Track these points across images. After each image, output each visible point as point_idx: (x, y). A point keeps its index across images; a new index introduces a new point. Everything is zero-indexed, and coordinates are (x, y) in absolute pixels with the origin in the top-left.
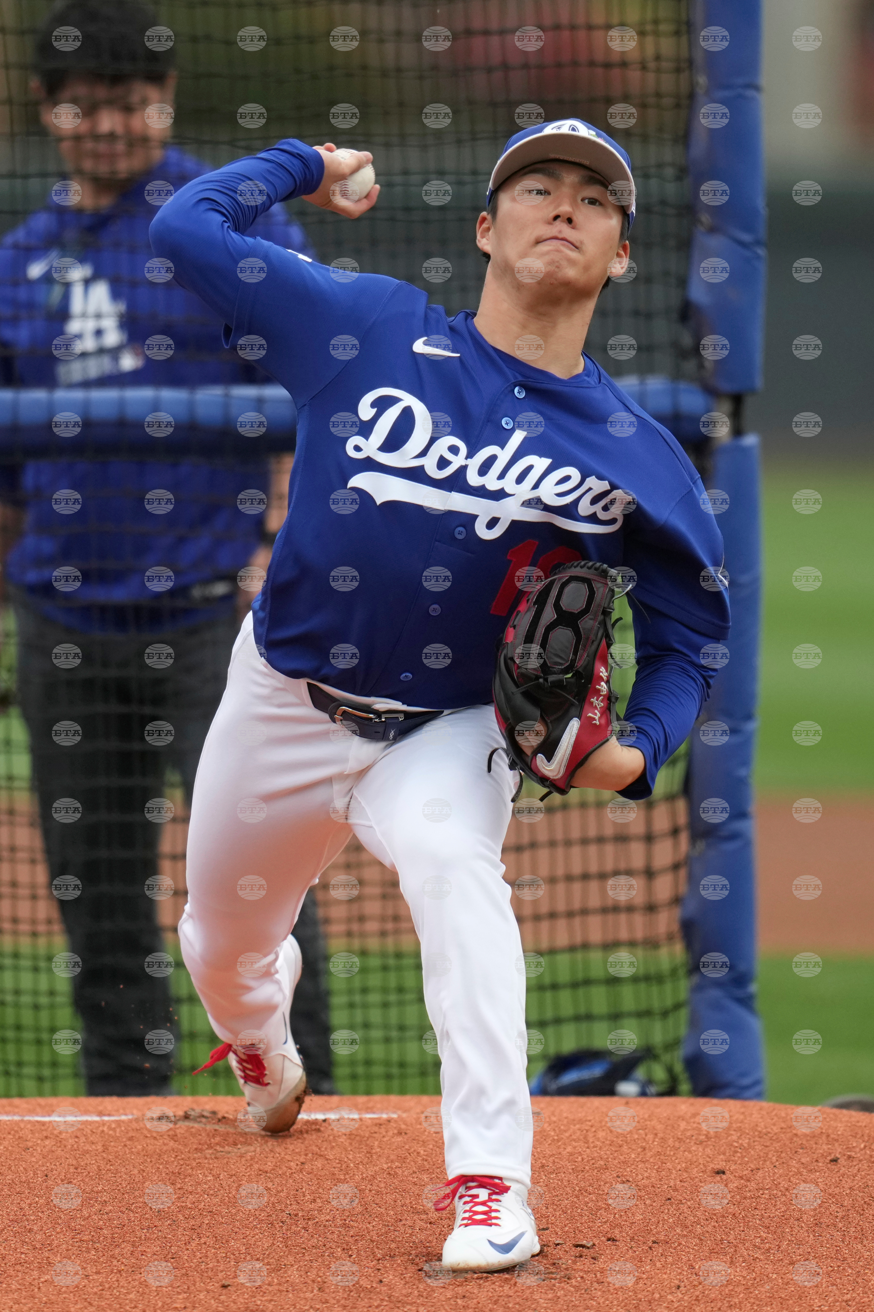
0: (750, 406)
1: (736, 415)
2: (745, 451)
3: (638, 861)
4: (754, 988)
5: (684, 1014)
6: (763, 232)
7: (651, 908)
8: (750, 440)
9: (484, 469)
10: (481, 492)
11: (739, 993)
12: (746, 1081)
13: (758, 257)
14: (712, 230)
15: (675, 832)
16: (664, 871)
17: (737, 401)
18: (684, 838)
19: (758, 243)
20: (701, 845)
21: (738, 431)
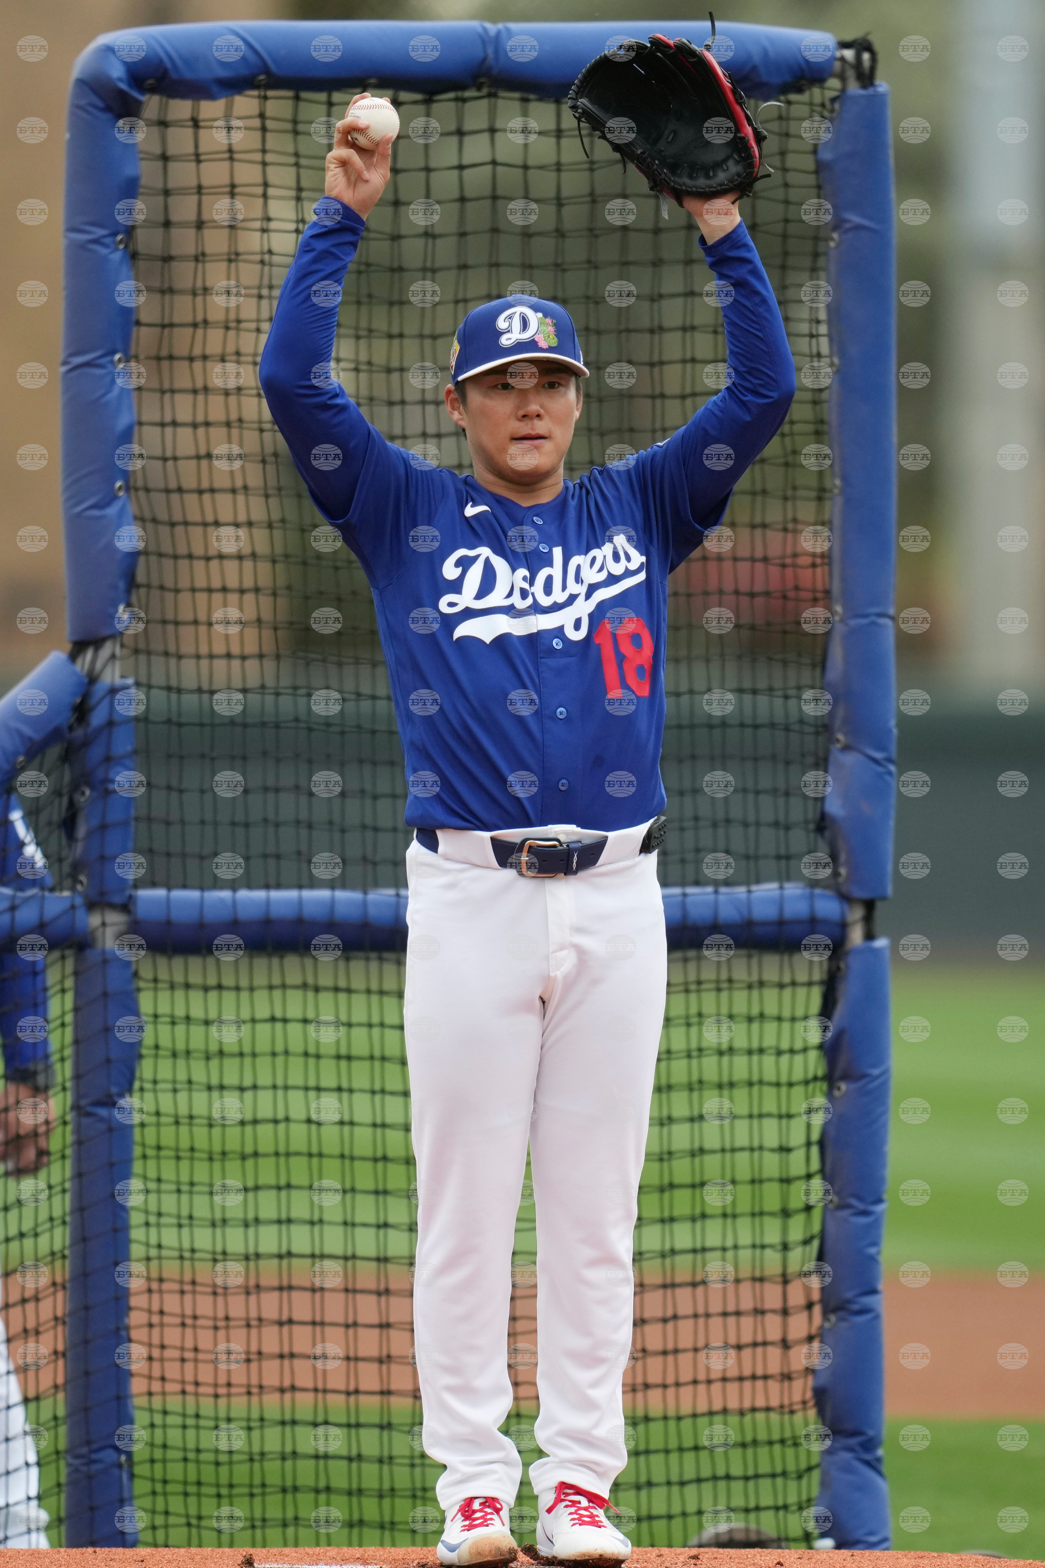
0: (880, 909)
1: (868, 919)
2: (877, 952)
3: (774, 1334)
4: (880, 1452)
5: (816, 1475)
6: (894, 753)
7: (787, 1377)
8: (881, 943)
9: (548, 589)
10: (556, 607)
11: (868, 1457)
12: (873, 1539)
13: (890, 773)
14: (846, 748)
15: (809, 1306)
16: (799, 1342)
17: (869, 906)
18: (817, 1310)
19: (889, 760)
20: (833, 1318)
21: (869, 936)
